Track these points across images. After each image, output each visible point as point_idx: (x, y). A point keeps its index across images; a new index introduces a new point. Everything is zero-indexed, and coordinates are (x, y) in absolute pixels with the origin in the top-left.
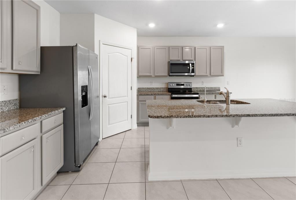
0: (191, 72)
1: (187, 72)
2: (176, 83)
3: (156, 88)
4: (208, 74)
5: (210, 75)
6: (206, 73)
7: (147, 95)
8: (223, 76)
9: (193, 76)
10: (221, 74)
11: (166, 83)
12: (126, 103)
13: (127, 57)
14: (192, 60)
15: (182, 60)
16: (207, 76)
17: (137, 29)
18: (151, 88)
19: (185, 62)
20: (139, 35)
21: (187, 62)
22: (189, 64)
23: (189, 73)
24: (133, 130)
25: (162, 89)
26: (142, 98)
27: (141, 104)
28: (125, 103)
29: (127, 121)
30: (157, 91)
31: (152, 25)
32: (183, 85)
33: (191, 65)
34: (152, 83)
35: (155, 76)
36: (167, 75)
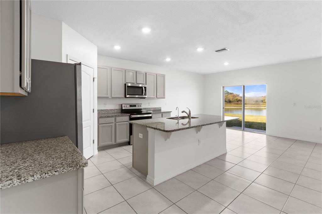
0: (144, 94)
1: (141, 94)
2: (129, 105)
3: (110, 110)
4: (155, 96)
5: (157, 97)
7: (108, 117)
8: (164, 98)
9: (145, 98)
10: (164, 97)
11: (119, 105)
12: (89, 127)
13: (90, 77)
14: (144, 84)
15: (136, 84)
17: (97, 46)
18: (105, 110)
19: (139, 85)
20: (100, 54)
21: (140, 85)
22: (142, 87)
23: (142, 95)
24: (95, 155)
25: (116, 111)
26: (102, 120)
27: (102, 127)
28: (87, 128)
29: (90, 147)
30: (111, 112)
31: (117, 48)
32: (135, 106)
33: (144, 88)
34: (106, 104)
35: (112, 97)
36: (123, 97)
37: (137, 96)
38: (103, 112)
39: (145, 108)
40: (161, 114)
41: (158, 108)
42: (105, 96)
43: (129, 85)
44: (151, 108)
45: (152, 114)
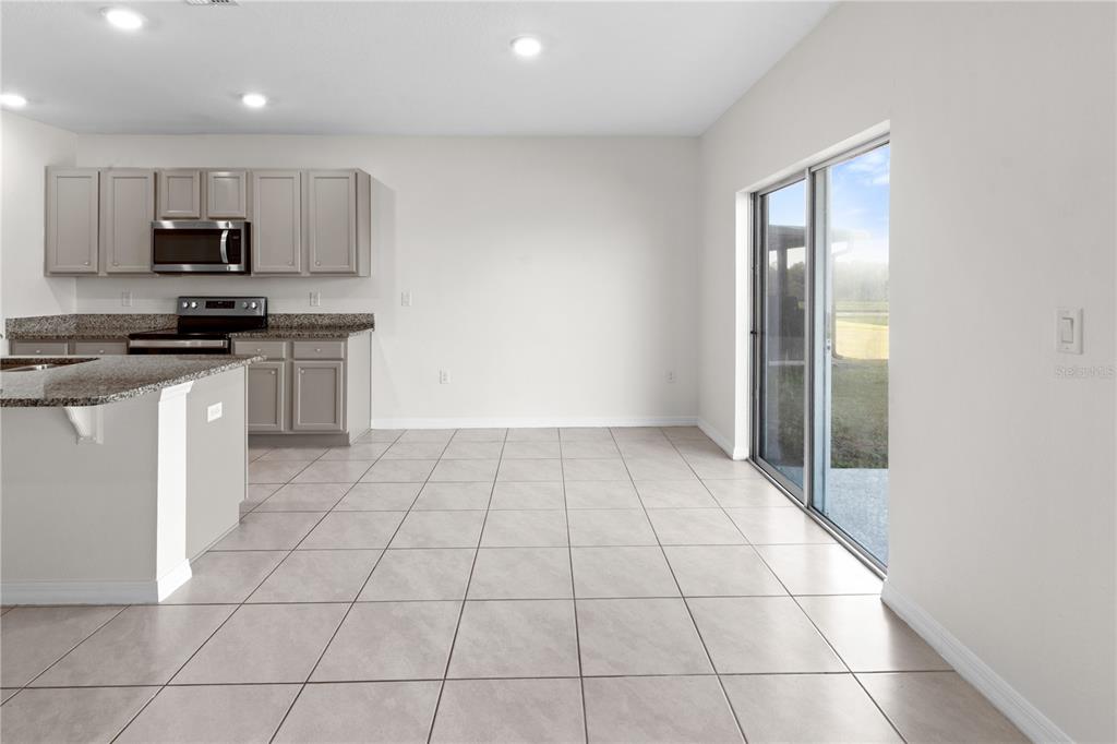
2: (205, 300)
3: (139, 315)
4: (299, 266)
5: (308, 270)
6: (293, 265)
7: (43, 339)
15: (204, 219)
16: (299, 273)
22: (219, 233)
23: (218, 263)
25: (159, 320)
32: (231, 306)
34: (128, 297)
35: (109, 273)
36: (149, 270)
37: (186, 267)
38: (114, 322)
39: (289, 315)
40: (284, 344)
41: (355, 316)
42: (86, 270)
43: (168, 225)
44: (320, 315)
45: (230, 339)
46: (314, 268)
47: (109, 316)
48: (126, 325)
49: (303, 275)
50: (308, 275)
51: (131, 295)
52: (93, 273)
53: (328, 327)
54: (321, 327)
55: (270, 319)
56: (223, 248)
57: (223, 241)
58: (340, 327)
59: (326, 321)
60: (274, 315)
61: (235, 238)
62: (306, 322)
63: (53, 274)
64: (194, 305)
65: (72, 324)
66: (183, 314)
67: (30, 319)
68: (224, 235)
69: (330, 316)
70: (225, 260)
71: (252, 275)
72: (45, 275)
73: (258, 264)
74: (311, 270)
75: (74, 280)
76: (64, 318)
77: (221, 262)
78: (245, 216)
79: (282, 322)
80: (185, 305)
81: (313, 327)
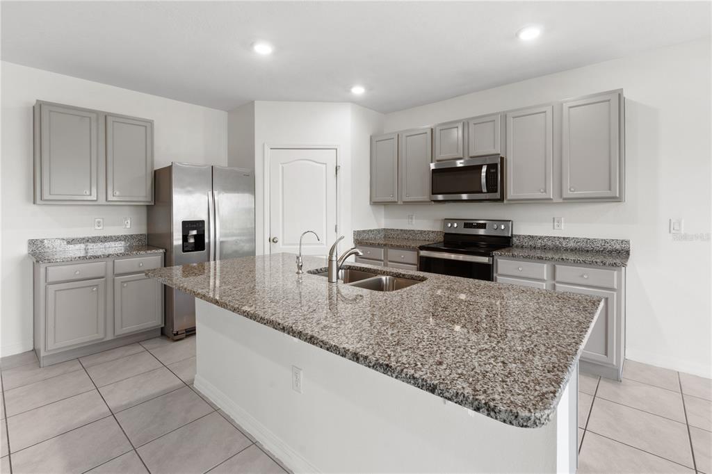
2: (463, 222)
4: (552, 192)
5: (561, 196)
6: (545, 191)
7: (371, 245)
13: (327, 166)
16: (551, 199)
18: (409, 231)
25: (431, 236)
30: (422, 237)
32: (483, 226)
34: (412, 218)
35: (404, 202)
36: (428, 200)
38: (404, 235)
39: (532, 237)
40: (545, 266)
42: (390, 200)
44: (564, 238)
45: (493, 256)
46: (568, 193)
47: (401, 230)
48: (411, 237)
49: (554, 201)
50: (561, 201)
51: (414, 217)
52: (395, 202)
53: (573, 250)
54: (566, 250)
55: (515, 239)
56: (483, 180)
57: (484, 174)
58: (588, 251)
59: (572, 244)
60: (519, 236)
61: (492, 171)
62: (549, 243)
63: (375, 203)
64: (455, 225)
65: (382, 234)
66: (447, 232)
67: (364, 231)
68: (484, 169)
69: (577, 240)
70: (485, 190)
71: (505, 201)
72: (370, 204)
73: (511, 193)
74: (565, 196)
75: (383, 206)
76: (378, 231)
77: (481, 192)
78: (499, 152)
79: (526, 243)
80: (449, 225)
81: (557, 249)
